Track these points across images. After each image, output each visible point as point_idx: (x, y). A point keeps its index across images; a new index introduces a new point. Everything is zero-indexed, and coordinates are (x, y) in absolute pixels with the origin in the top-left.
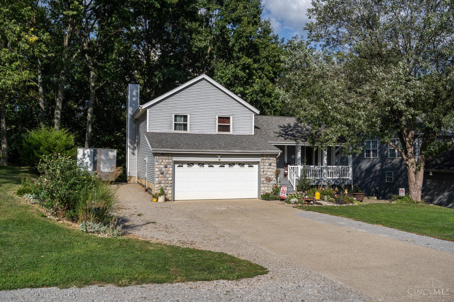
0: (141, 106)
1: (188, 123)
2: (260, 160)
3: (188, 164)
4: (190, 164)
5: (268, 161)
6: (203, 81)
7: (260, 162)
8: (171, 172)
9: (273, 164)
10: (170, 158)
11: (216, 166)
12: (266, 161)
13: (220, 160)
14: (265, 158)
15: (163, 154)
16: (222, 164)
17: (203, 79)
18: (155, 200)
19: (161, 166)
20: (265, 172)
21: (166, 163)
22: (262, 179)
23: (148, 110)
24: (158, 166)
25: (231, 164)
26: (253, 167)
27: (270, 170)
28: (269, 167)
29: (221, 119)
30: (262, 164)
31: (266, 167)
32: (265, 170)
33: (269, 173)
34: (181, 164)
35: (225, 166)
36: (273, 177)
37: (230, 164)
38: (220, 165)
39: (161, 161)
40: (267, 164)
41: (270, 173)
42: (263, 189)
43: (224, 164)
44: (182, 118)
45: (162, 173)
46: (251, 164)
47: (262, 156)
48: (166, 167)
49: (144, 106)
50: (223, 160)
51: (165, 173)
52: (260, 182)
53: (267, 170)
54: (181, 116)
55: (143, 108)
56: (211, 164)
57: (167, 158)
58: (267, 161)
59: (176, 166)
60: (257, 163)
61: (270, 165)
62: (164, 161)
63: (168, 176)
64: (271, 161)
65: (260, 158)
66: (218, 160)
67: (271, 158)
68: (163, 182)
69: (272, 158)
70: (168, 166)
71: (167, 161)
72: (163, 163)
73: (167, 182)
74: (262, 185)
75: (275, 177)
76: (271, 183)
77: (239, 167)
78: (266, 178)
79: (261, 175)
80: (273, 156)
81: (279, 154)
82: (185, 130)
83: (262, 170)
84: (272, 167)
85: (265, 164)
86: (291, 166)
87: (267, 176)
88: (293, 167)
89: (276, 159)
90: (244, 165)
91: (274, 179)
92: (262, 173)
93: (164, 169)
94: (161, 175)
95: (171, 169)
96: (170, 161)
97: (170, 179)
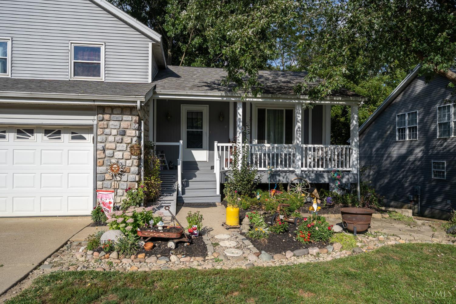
1: (9, 57)
2: (95, 122)
5: (117, 123)
7: (95, 127)
9: (128, 132)
12: (111, 123)
14: (107, 117)
20: (108, 152)
22: (100, 169)
25: (24, 131)
26: (85, 139)
27: (123, 146)
28: (119, 138)
29: (79, 51)
30: (100, 131)
31: (111, 138)
32: (108, 145)
33: (118, 155)
35: (7, 134)
36: (129, 163)
37: (19, 132)
40: (114, 132)
41: (121, 153)
43: (4, 132)
46: (76, 132)
47: (102, 110)
52: (97, 177)
53: (113, 146)
58: (114, 124)
60: (89, 129)
61: (124, 134)
64: (124, 125)
65: (96, 117)
67: (125, 117)
69: (129, 118)
74: (99, 183)
75: (136, 162)
76: (124, 178)
77: (46, 138)
78: (111, 166)
79: (96, 160)
80: (130, 110)
81: (138, 104)
82: (4, 73)
83: (100, 146)
84: (127, 140)
85: (107, 131)
86: (220, 145)
87: (113, 161)
88: (227, 147)
89: (136, 118)
90: (59, 132)
91: (135, 169)
92: (100, 154)
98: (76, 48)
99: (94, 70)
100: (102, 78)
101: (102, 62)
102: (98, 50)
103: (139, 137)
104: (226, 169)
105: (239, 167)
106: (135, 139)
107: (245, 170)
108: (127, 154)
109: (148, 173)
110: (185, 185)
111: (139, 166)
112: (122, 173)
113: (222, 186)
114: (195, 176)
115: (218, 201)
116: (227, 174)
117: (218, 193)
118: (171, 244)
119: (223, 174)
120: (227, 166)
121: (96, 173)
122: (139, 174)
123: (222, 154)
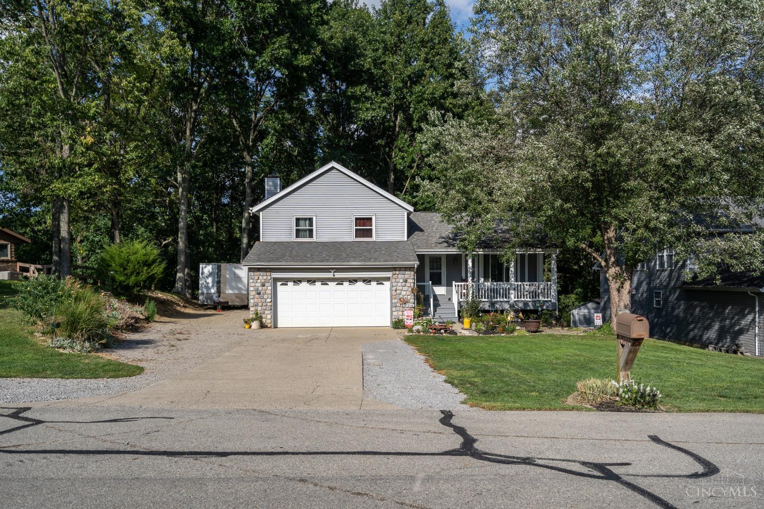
0: (251, 209)
1: (314, 228)
2: (391, 276)
3: (294, 282)
4: (297, 281)
5: (403, 276)
6: (334, 171)
7: (392, 278)
8: (269, 292)
9: (409, 281)
10: (268, 274)
11: (332, 285)
12: (399, 276)
13: (334, 275)
14: (397, 272)
15: (259, 270)
16: (340, 282)
17: (333, 168)
18: (247, 326)
19: (257, 285)
20: (398, 292)
21: (263, 281)
22: (394, 301)
23: (261, 213)
24: (253, 285)
25: (353, 281)
26: (383, 284)
27: (405, 288)
28: (404, 284)
29: (360, 221)
30: (394, 281)
31: (400, 284)
32: (398, 288)
33: (403, 293)
34: (285, 281)
35: (344, 283)
36: (409, 297)
37: (350, 281)
38: (336, 283)
39: (256, 278)
40: (401, 281)
41: (405, 292)
42: (395, 313)
43: (342, 282)
44: (307, 222)
45: (259, 294)
46: (380, 281)
47: (394, 269)
48: (263, 285)
49: (255, 209)
50: (338, 275)
51: (262, 293)
52: (393, 305)
53: (401, 288)
54: (305, 219)
55: (253, 211)
56: (324, 282)
57: (265, 273)
58: (401, 276)
59: (279, 284)
60: (388, 279)
61: (406, 281)
62: (261, 278)
63: (265, 296)
64: (406, 276)
65: (391, 273)
66: (332, 276)
67: (407, 273)
68: (260, 304)
69: (409, 273)
70: (267, 284)
71: (265, 277)
72: (259, 281)
73: (264, 304)
74: (394, 308)
75: (413, 297)
76: (407, 306)
77: (363, 284)
78: (400, 299)
79: (391, 296)
80: (409, 269)
81: (416, 266)
82: (310, 237)
83: (394, 288)
84: (408, 284)
85: (398, 280)
86: (457, 284)
87: (401, 296)
88: (461, 285)
89: (412, 273)
90: (370, 281)
91: (412, 301)
92: (394, 293)
93: (260, 288)
94: (257, 296)
95: (269, 288)
96: (269, 278)
97: (269, 300)
98: (356, 219)
99: (368, 233)
100: (374, 238)
101: (374, 228)
102: (370, 219)
103: (414, 283)
104: (461, 300)
105: (470, 298)
106: (412, 284)
107: (473, 302)
108: (408, 293)
109: (418, 303)
110: (435, 311)
111: (414, 299)
112: (405, 302)
113: (459, 312)
114: (440, 306)
115: (456, 320)
116: (462, 304)
117: (456, 315)
118: (442, 331)
119: (459, 303)
120: (461, 298)
121: (392, 303)
122: (414, 303)
123: (458, 289)
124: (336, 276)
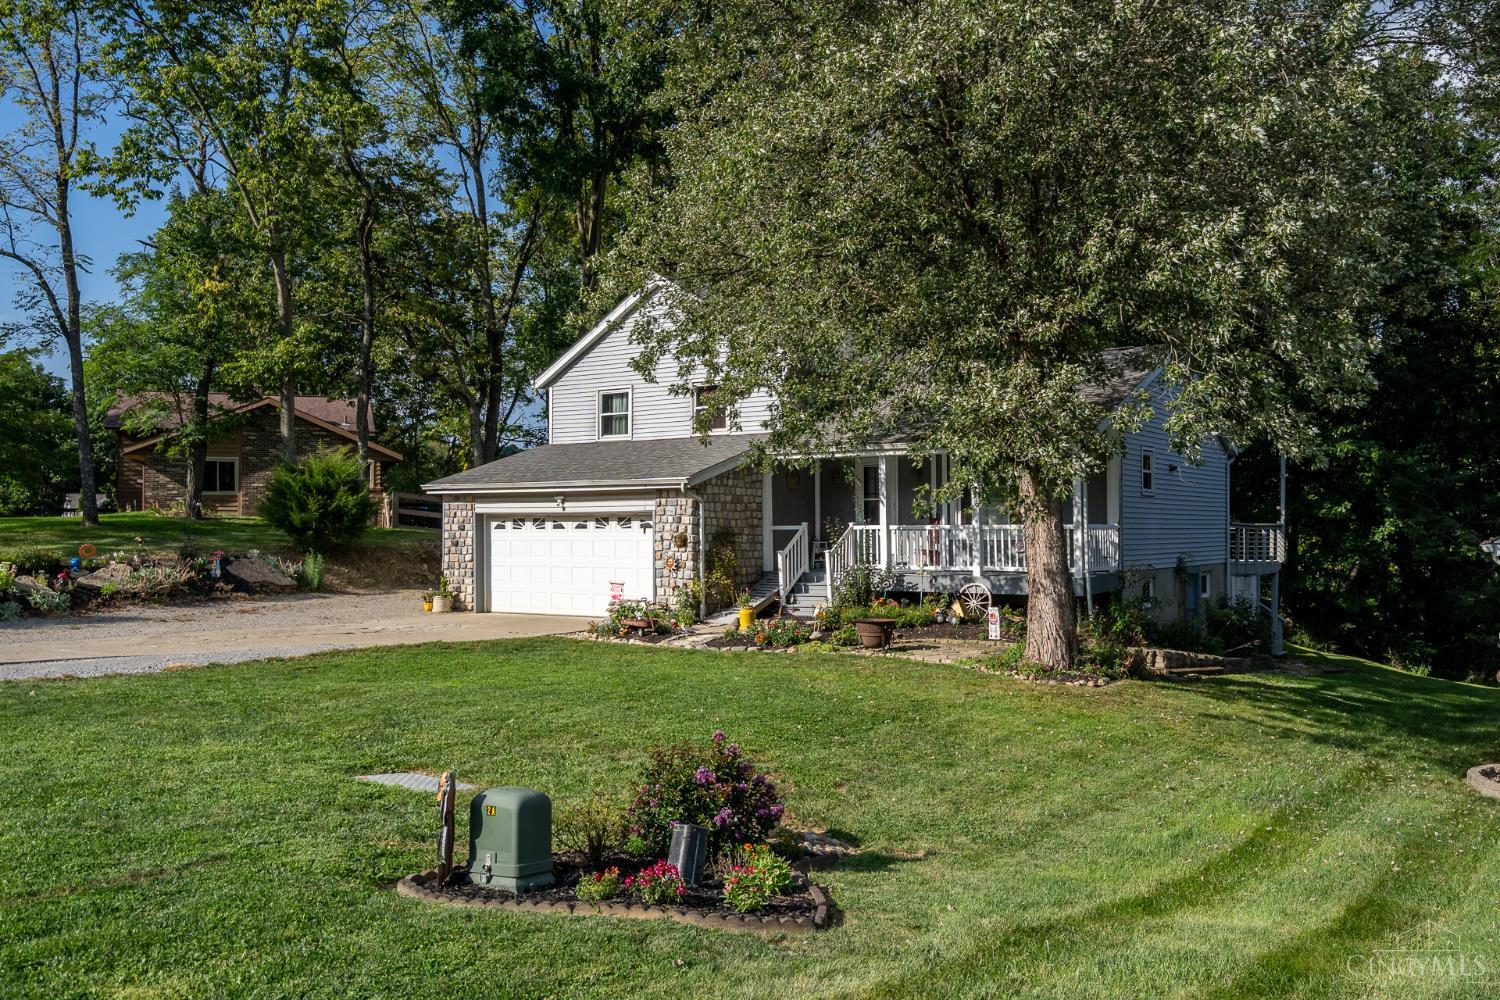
1: (630, 412)
2: (653, 508)
3: (512, 521)
4: (519, 520)
5: (673, 508)
7: (654, 513)
8: (469, 541)
9: (684, 519)
10: (469, 505)
11: (571, 527)
12: (667, 508)
13: (564, 509)
14: (663, 501)
15: (457, 498)
16: (582, 520)
18: (426, 607)
19: (452, 527)
20: (665, 543)
21: (461, 520)
22: (659, 564)
23: (551, 389)
24: (448, 527)
25: (602, 519)
26: (651, 527)
28: (673, 526)
30: (658, 519)
31: (667, 527)
32: (664, 535)
34: (503, 520)
35: (588, 524)
36: (683, 556)
37: (595, 520)
38: (576, 524)
39: (452, 513)
40: (670, 519)
42: (660, 591)
43: (586, 522)
44: (620, 401)
45: (456, 544)
46: (645, 520)
47: (659, 493)
48: (462, 528)
49: (542, 379)
50: (572, 507)
51: (460, 544)
52: (656, 574)
53: (669, 535)
54: (616, 396)
56: (558, 520)
57: (463, 505)
58: (670, 509)
59: (494, 524)
60: (651, 516)
61: (679, 521)
62: (458, 513)
63: (465, 550)
64: (680, 510)
65: (653, 502)
66: (560, 510)
67: (678, 501)
68: (457, 565)
70: (468, 527)
71: (464, 513)
72: (455, 520)
73: (463, 565)
74: (658, 580)
76: (680, 574)
77: (619, 527)
78: (668, 560)
79: (655, 552)
81: (682, 486)
82: (622, 433)
83: (658, 536)
85: (664, 518)
87: (670, 553)
89: (689, 502)
90: (630, 520)
91: (692, 565)
92: (659, 547)
93: (458, 534)
94: (453, 549)
95: (470, 533)
96: (470, 513)
97: (468, 557)
99: (719, 419)
100: (726, 431)
101: (727, 406)
103: (696, 525)
106: (690, 527)
111: (695, 559)
112: (678, 568)
117: (830, 603)
121: (655, 568)
122: (696, 569)
124: (567, 510)
